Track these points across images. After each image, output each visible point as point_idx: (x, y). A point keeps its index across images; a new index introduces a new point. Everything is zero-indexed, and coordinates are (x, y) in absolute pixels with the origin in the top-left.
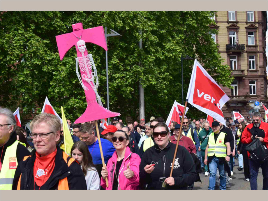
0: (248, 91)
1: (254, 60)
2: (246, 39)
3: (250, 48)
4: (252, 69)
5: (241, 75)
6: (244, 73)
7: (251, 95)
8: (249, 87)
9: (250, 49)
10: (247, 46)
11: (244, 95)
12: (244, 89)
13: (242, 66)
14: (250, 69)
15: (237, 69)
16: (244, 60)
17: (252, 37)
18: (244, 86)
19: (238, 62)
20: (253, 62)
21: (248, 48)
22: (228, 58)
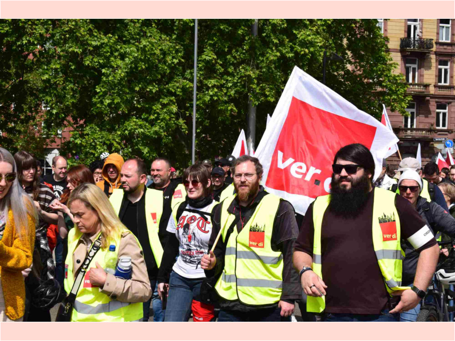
0: (434, 121)
1: (448, 67)
2: (435, 31)
3: (441, 47)
4: (443, 84)
5: (423, 92)
6: (429, 90)
7: (437, 128)
8: (434, 115)
9: (442, 49)
10: (437, 43)
11: (426, 127)
12: (427, 117)
13: (425, 76)
14: (439, 84)
15: (416, 82)
16: (429, 68)
17: (447, 27)
18: (427, 113)
19: (419, 70)
20: (446, 70)
21: (438, 46)
22: (402, 61)
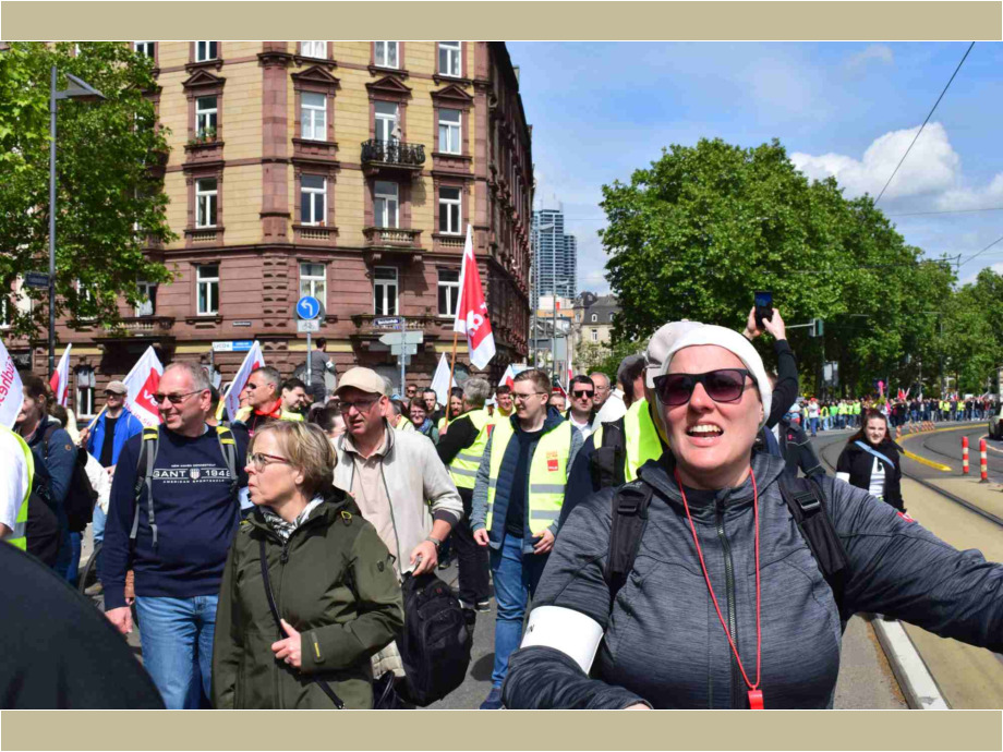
0: (435, 302)
1: (458, 202)
2: (431, 132)
3: (443, 163)
4: (449, 232)
5: (408, 246)
6: (419, 241)
7: (441, 316)
8: (435, 291)
9: (445, 166)
10: (435, 155)
11: (419, 314)
12: (419, 294)
13: (414, 217)
14: (442, 233)
15: (397, 227)
16: (422, 201)
17: (453, 127)
18: (420, 287)
19: (402, 206)
20: (455, 208)
21: (437, 161)
22: (367, 188)
